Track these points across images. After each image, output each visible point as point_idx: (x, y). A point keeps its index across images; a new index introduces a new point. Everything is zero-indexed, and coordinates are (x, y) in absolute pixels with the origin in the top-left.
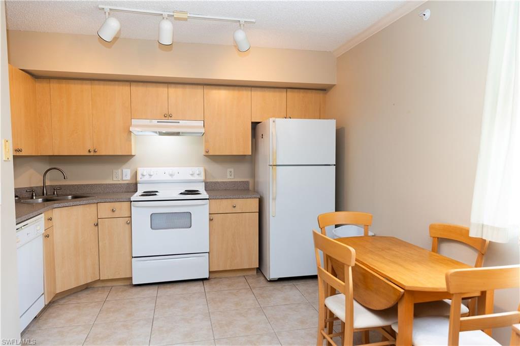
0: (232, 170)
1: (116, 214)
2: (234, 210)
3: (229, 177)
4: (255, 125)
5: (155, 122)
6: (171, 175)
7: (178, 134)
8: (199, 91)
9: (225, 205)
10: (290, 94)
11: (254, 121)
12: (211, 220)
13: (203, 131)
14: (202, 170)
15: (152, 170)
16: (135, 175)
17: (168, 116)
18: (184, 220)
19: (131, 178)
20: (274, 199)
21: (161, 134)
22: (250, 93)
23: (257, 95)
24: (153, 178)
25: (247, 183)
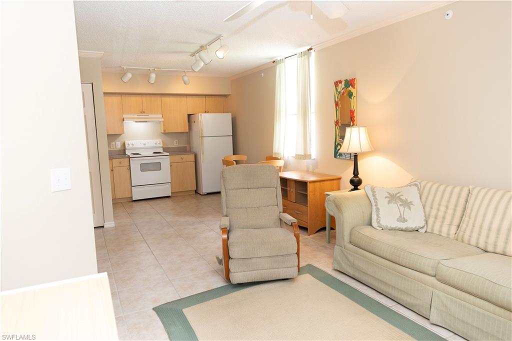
0: (177, 140)
1: (122, 165)
2: (182, 161)
3: (175, 144)
4: (189, 115)
5: (136, 116)
6: (145, 144)
7: (146, 122)
8: (159, 98)
9: (177, 158)
10: (207, 99)
11: (189, 113)
12: (171, 166)
13: (163, 120)
14: (161, 140)
15: (134, 142)
16: (124, 144)
17: (143, 112)
18: (157, 167)
19: (121, 147)
20: (203, 154)
21: (136, 122)
22: (185, 99)
23: (190, 99)
24: (134, 146)
25: (186, 147)
